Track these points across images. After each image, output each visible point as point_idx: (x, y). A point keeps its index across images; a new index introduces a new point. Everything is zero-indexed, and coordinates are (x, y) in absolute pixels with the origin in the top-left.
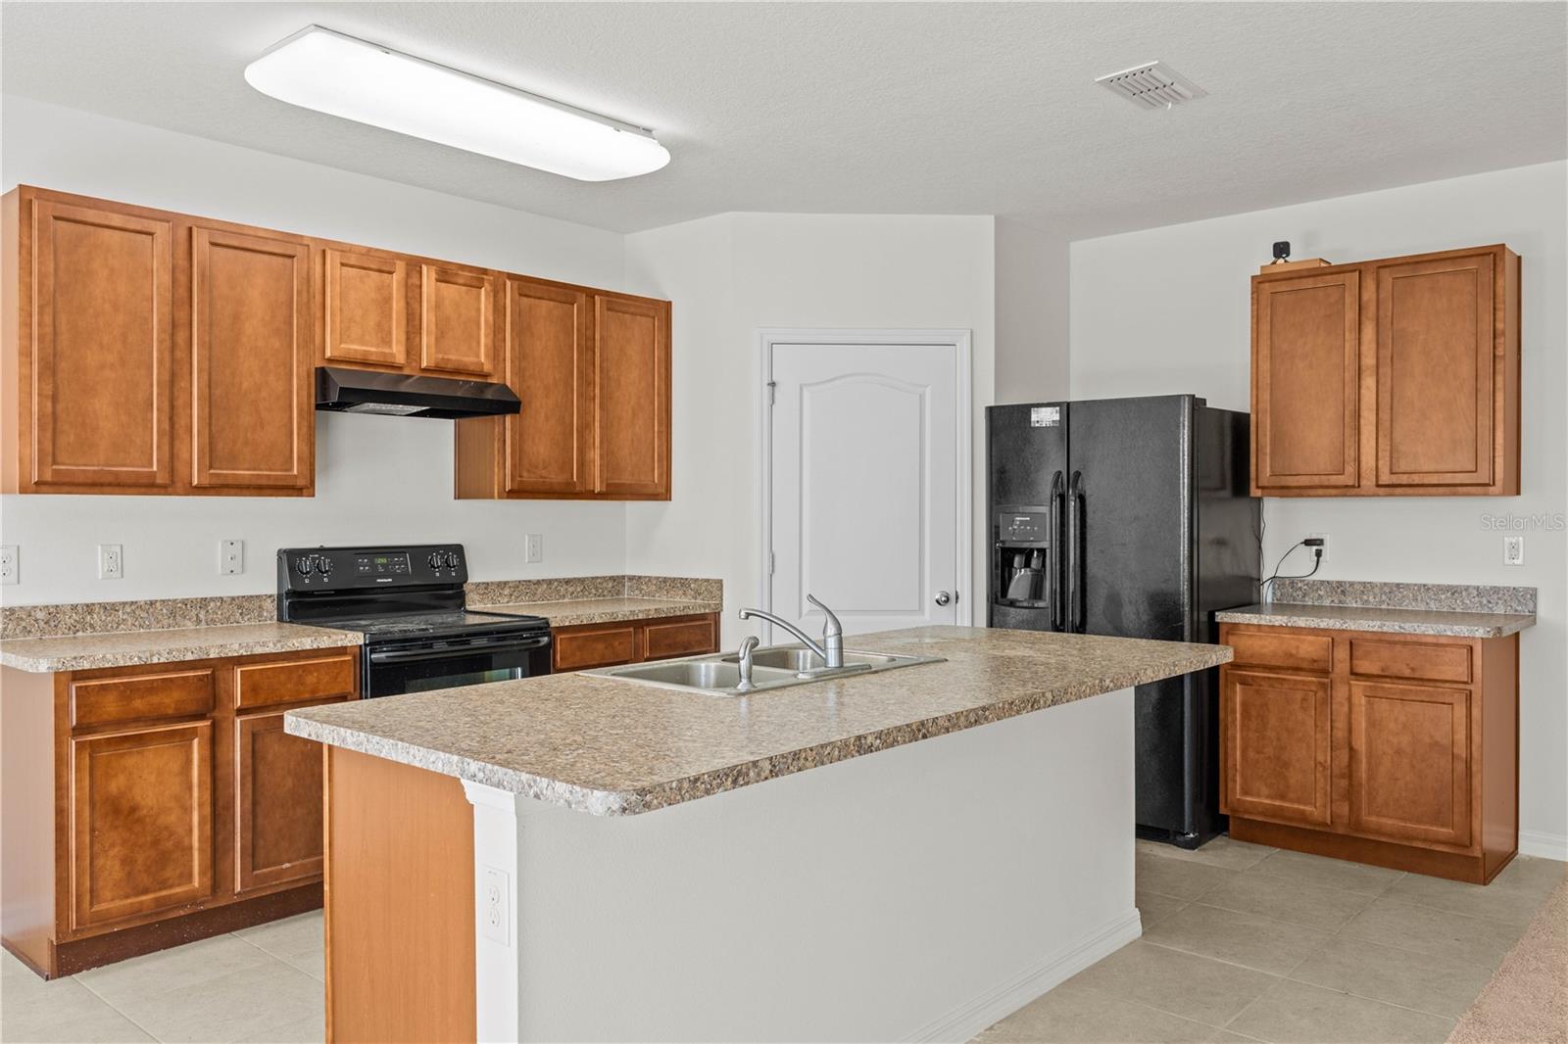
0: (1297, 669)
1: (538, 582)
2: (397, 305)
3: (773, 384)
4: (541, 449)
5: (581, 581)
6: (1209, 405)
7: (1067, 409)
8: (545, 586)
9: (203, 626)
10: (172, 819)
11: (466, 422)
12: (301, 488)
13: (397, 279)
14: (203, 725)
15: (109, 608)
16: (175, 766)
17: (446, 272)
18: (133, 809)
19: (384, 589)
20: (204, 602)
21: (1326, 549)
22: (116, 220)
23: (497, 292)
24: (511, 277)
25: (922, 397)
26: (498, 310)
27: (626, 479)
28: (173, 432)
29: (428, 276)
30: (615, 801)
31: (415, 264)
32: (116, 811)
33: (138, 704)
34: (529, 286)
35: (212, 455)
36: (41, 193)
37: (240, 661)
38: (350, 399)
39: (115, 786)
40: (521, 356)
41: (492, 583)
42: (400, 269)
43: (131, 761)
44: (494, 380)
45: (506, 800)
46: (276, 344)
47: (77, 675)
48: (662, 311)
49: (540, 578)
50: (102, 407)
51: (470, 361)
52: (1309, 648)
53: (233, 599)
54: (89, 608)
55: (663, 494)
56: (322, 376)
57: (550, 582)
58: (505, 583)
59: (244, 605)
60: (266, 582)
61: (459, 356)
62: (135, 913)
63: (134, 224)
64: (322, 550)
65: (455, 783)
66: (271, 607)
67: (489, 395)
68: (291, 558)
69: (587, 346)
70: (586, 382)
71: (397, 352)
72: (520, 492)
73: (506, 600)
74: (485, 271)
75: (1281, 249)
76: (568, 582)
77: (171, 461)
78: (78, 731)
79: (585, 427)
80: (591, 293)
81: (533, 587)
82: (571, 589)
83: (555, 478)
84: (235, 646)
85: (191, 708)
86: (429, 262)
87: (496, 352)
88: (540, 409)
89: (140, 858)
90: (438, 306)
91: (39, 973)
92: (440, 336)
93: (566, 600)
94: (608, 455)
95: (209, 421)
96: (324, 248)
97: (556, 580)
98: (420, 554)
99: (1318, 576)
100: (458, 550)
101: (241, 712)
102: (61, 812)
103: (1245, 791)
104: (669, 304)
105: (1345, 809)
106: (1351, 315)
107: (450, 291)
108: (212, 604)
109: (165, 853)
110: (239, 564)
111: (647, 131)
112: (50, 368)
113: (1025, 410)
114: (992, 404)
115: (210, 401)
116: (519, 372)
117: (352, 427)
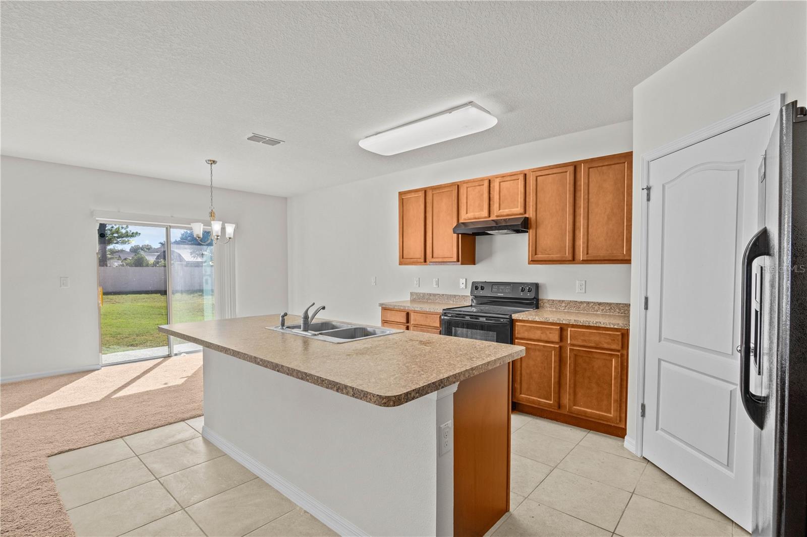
1: (581, 302)
3: (649, 189)
5: (610, 304)
8: (585, 305)
9: (455, 303)
13: (485, 187)
17: (504, 178)
22: (414, 194)
23: (525, 179)
25: (740, 172)
26: (527, 185)
28: (426, 248)
29: (496, 183)
31: (491, 179)
34: (542, 171)
40: (537, 202)
41: (556, 300)
42: (486, 182)
48: (630, 158)
49: (583, 301)
50: (412, 243)
51: (514, 210)
53: (462, 296)
57: (588, 303)
58: (563, 301)
63: (417, 194)
72: (537, 261)
73: (563, 308)
76: (600, 304)
77: (425, 255)
79: (574, 229)
81: (578, 304)
82: (602, 308)
87: (526, 205)
90: (499, 193)
92: (502, 204)
93: (599, 313)
94: (590, 240)
97: (592, 302)
104: (632, 153)
107: (505, 184)
108: (457, 297)
110: (464, 286)
112: (402, 234)
115: (433, 237)
116: (537, 211)
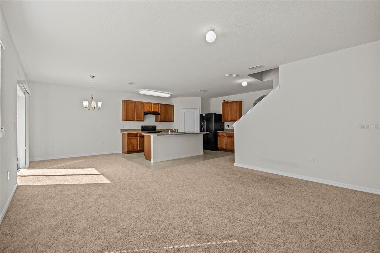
0: (223, 136)
2: (150, 107)
3: (182, 112)
4: (162, 118)
6: (217, 114)
7: (206, 114)
8: (163, 129)
10: (134, 144)
11: (157, 116)
12: (143, 121)
13: (150, 105)
14: (136, 137)
15: (130, 130)
16: (134, 140)
17: (154, 104)
18: (132, 143)
19: (149, 129)
20: (136, 129)
21: (229, 126)
22: (131, 102)
23: (158, 105)
24: (160, 104)
25: (195, 113)
26: (159, 106)
27: (170, 120)
28: (134, 117)
29: (153, 104)
30: (157, 135)
31: (152, 103)
32: (131, 143)
33: (132, 136)
34: (161, 104)
35: (137, 118)
36: (126, 100)
37: (139, 133)
38: (147, 114)
39: (131, 141)
40: (160, 110)
42: (151, 103)
43: (132, 139)
44: (158, 112)
45: (153, 136)
46: (141, 110)
47: (128, 133)
48: (173, 106)
50: (130, 115)
51: (156, 111)
52: (223, 134)
54: (128, 129)
55: (173, 122)
56: (145, 112)
59: (139, 130)
60: (140, 128)
61: (155, 110)
62: (132, 150)
63: (132, 102)
64: (145, 126)
65: (150, 135)
66: (141, 130)
67: (158, 113)
68: (142, 126)
69: (166, 109)
70: (166, 112)
71: (150, 110)
72: (160, 121)
74: (158, 103)
75: (224, 100)
77: (134, 119)
78: (128, 137)
79: (166, 116)
80: (167, 105)
82: (165, 130)
83: (163, 120)
84: (138, 132)
85: (135, 136)
86: (153, 103)
87: (158, 110)
88: (162, 115)
89: (132, 146)
90: (154, 106)
91: (126, 154)
92: (154, 109)
94: (168, 118)
95: (137, 116)
96: (145, 102)
98: (152, 126)
99: (228, 129)
100: (156, 126)
101: (139, 137)
102: (127, 143)
103: (219, 146)
104: (174, 105)
105: (226, 147)
106: (228, 106)
107: (155, 105)
109: (134, 146)
110: (138, 127)
111: (169, 93)
112: (126, 112)
113: (203, 114)
114: (201, 114)
115: (137, 114)
116: (160, 111)
117: (147, 116)
